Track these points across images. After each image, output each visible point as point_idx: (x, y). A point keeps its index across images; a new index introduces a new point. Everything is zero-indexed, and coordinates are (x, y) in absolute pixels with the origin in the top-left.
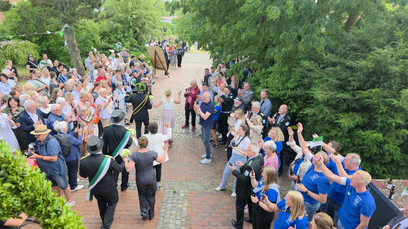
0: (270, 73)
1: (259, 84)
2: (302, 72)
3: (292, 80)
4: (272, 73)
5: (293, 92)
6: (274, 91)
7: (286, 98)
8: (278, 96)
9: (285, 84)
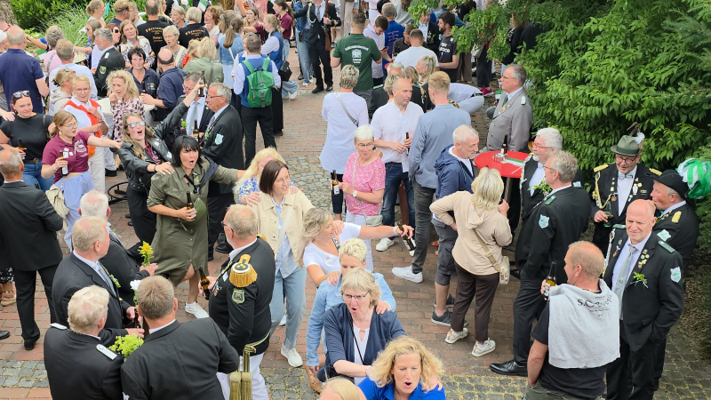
0: (592, 36)
1: (556, 73)
2: (694, 33)
3: (662, 57)
4: (598, 38)
5: (665, 95)
6: (604, 91)
7: (640, 115)
8: (616, 109)
9: (639, 72)
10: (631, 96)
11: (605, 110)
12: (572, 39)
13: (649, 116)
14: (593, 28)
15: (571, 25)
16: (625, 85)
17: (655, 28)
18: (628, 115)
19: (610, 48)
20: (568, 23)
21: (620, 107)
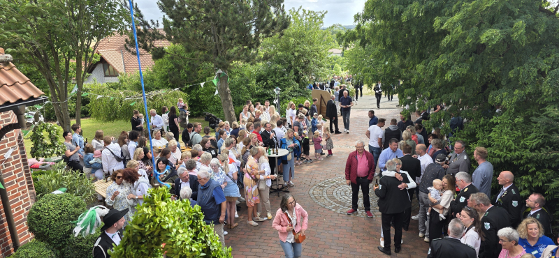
1: (475, 141)
3: (533, 135)
5: (533, 154)
6: (502, 150)
7: (522, 162)
8: (509, 159)
9: (520, 142)
10: (517, 153)
11: (502, 160)
12: (483, 125)
13: (527, 163)
14: (495, 122)
15: (482, 119)
16: (513, 148)
17: (527, 121)
18: (515, 163)
19: (504, 131)
20: (481, 118)
21: (511, 158)
